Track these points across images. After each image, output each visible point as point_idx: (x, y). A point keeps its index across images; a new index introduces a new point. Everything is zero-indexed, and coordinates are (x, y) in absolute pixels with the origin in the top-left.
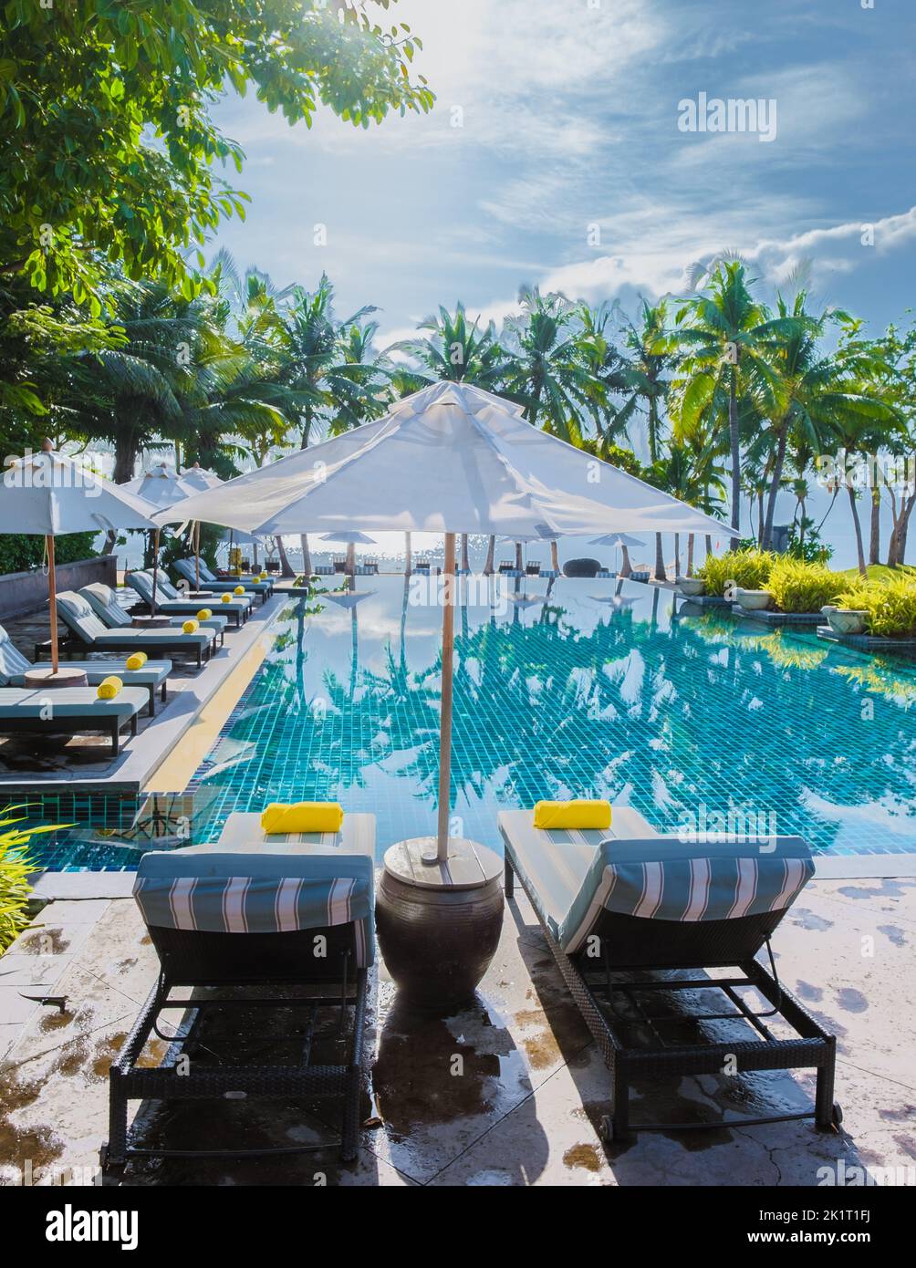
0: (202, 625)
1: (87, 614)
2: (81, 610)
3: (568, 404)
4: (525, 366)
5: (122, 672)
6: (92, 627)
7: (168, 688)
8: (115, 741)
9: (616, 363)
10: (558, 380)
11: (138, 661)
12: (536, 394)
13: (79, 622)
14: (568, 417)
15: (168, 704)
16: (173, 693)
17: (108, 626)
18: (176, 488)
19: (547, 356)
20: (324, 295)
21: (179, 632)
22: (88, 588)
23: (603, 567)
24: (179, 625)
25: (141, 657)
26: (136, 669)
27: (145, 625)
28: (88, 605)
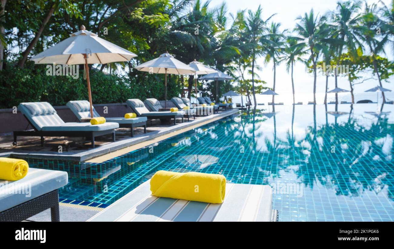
2: (138, 104)
3: (357, 41)
4: (338, 29)
6: (142, 110)
10: (352, 32)
12: (343, 38)
13: (136, 108)
14: (357, 46)
19: (347, 24)
20: (259, 11)
22: (148, 99)
28: (142, 103)
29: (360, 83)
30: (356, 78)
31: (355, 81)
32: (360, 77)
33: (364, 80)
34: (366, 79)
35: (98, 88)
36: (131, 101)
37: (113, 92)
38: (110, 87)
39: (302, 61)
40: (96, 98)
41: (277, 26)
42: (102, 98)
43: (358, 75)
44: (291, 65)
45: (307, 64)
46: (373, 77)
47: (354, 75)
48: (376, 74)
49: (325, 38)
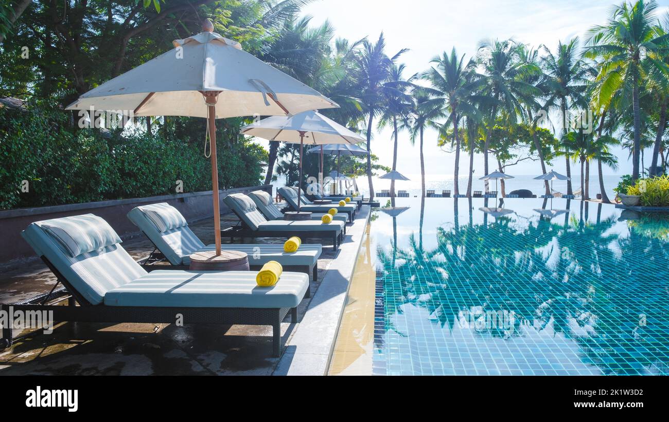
0: (335, 219)
1: (253, 210)
2: (248, 205)
4: (490, 82)
5: (281, 254)
6: (256, 219)
7: (319, 267)
8: (277, 331)
9: (541, 79)
10: (509, 89)
11: (294, 244)
12: (497, 96)
13: (247, 214)
15: (320, 283)
16: (322, 270)
17: (268, 219)
18: (314, 115)
19: (503, 75)
20: (381, 43)
21: (319, 223)
22: (255, 192)
23: (533, 194)
24: (319, 219)
25: (296, 240)
26: (293, 252)
27: (294, 218)
28: (253, 202)
29: (512, 165)
30: (509, 157)
31: (508, 162)
32: (514, 156)
33: (518, 161)
34: (521, 159)
35: (136, 166)
36: (234, 199)
37: (164, 173)
38: (158, 163)
39: (437, 127)
40: (133, 186)
41: (399, 70)
42: (144, 186)
43: (510, 153)
44: (419, 132)
45: (443, 131)
46: (531, 156)
47: (507, 152)
48: (536, 152)
49: (472, 95)
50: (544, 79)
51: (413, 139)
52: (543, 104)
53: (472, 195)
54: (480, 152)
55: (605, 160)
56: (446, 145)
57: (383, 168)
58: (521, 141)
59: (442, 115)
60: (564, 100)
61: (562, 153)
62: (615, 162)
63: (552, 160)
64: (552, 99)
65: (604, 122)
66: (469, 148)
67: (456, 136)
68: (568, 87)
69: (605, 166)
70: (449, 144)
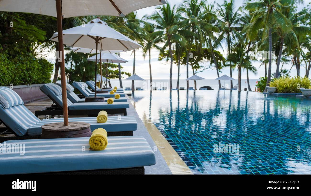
4: (190, 22)
9: (217, 22)
12: (193, 31)
29: (201, 72)
30: (199, 67)
32: (202, 66)
34: (205, 68)
39: (158, 49)
43: (200, 65)
44: (148, 51)
45: (162, 51)
46: (211, 67)
47: (198, 64)
48: (214, 64)
49: (178, 30)
50: (219, 22)
51: (144, 56)
52: (217, 37)
53: (179, 89)
54: (183, 64)
55: (251, 69)
56: (163, 60)
57: (126, 74)
58: (205, 58)
59: (162, 41)
60: (229, 35)
61: (228, 65)
62: (256, 70)
63: (222, 69)
64: (223, 34)
65: (250, 48)
66: (177, 62)
67: (169, 54)
68: (231, 27)
69: (250, 72)
70: (165, 59)
